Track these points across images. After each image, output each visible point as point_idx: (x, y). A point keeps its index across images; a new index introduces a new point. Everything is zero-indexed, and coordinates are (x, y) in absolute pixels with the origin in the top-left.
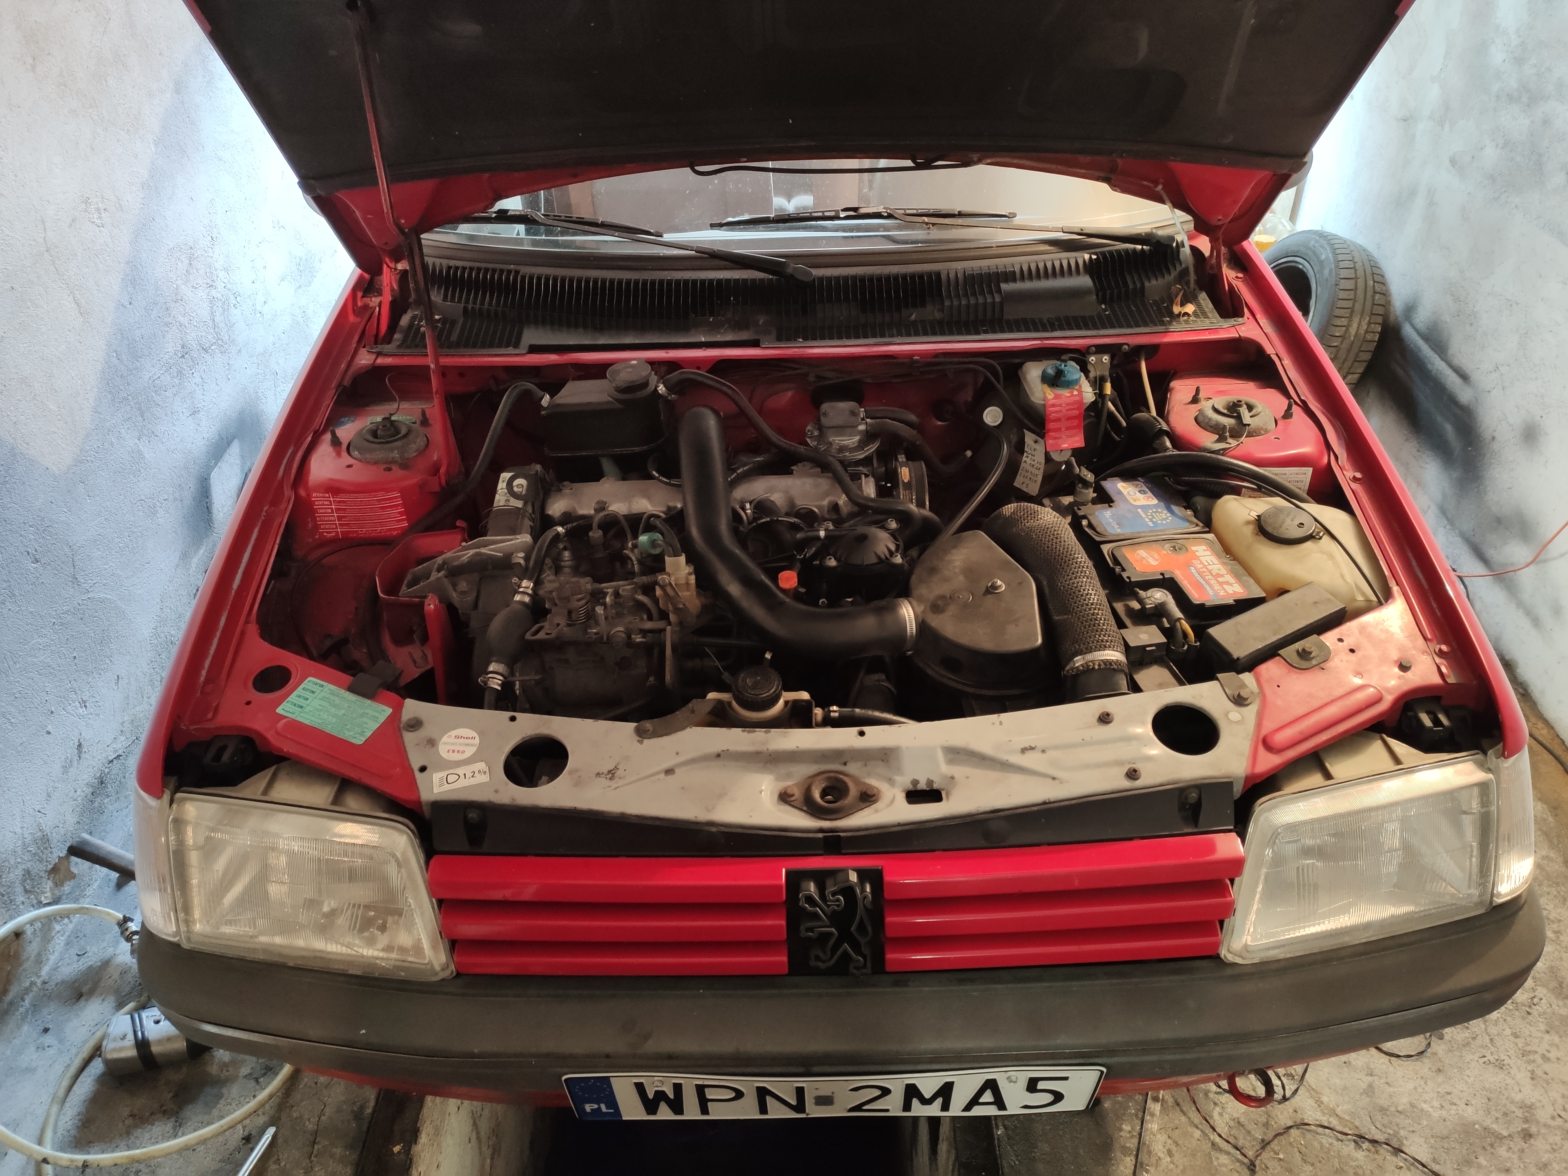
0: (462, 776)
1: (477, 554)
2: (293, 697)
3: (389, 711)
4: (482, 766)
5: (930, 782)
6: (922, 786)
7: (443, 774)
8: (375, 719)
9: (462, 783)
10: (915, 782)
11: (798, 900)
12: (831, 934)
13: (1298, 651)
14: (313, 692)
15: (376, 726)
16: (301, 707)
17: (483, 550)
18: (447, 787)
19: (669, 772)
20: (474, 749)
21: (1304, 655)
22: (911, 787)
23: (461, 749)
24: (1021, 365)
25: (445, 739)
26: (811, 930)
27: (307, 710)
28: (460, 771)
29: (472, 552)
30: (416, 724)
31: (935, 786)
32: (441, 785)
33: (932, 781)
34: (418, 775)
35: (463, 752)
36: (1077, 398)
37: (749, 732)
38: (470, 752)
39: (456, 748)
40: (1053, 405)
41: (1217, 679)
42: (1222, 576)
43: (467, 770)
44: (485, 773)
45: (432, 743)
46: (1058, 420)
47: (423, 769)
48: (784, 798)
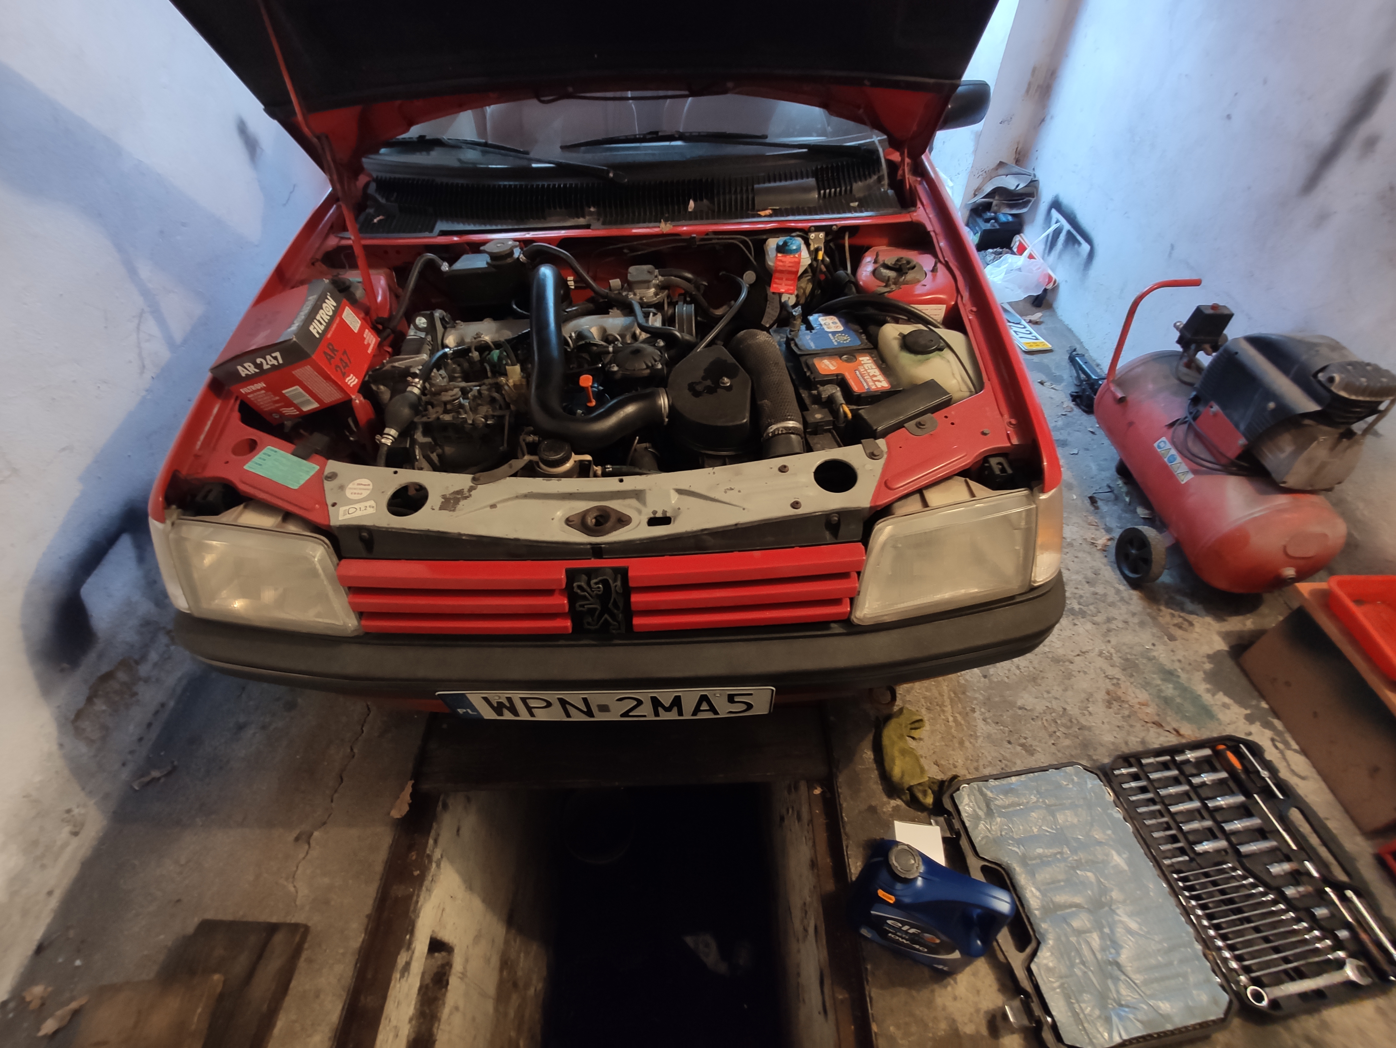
0: (359, 509)
1: (393, 366)
2: (256, 459)
3: (317, 468)
4: (372, 503)
5: (664, 512)
6: (659, 515)
7: (347, 508)
8: (308, 473)
9: (359, 513)
10: (655, 512)
11: (573, 588)
12: (595, 609)
13: (916, 424)
14: (269, 456)
15: (307, 477)
16: (261, 465)
18: (348, 516)
19: (493, 506)
20: (368, 492)
21: (921, 426)
22: (652, 516)
23: (360, 492)
24: (763, 241)
25: (351, 486)
26: (583, 606)
27: (264, 467)
28: (357, 506)
30: (332, 476)
31: (668, 515)
32: (344, 515)
33: (666, 511)
34: (330, 508)
35: (361, 494)
36: (800, 263)
37: (547, 480)
38: (365, 494)
39: (357, 492)
41: (860, 443)
42: (876, 376)
43: (362, 505)
44: (373, 507)
45: (342, 488)
47: (334, 505)
48: (568, 522)
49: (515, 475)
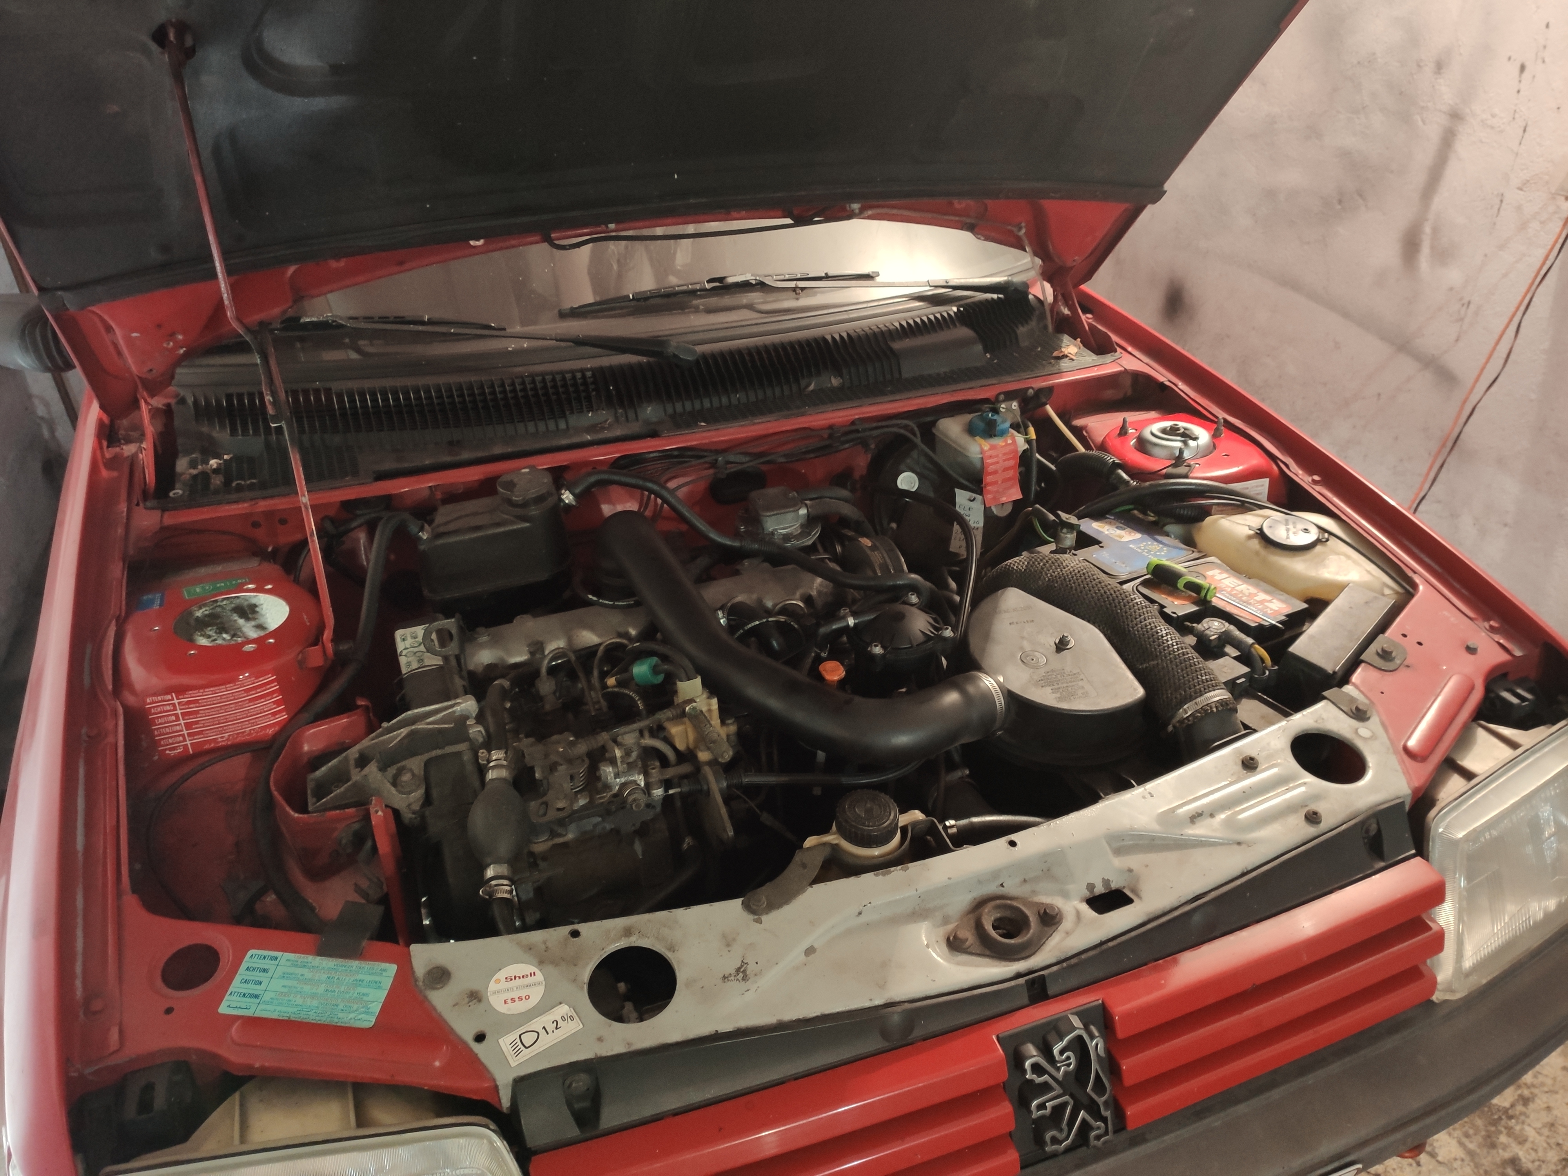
0: (542, 1032)
2: (236, 985)
3: (392, 969)
4: (564, 1009)
5: (1106, 882)
6: (1100, 889)
7: (514, 1035)
8: (378, 985)
9: (546, 1042)
10: (1091, 887)
11: (1024, 1071)
12: (1066, 1103)
13: (1378, 654)
14: (265, 971)
15: (382, 995)
16: (256, 996)
17: (420, 726)
18: (526, 1054)
19: (810, 950)
20: (541, 990)
22: (1087, 894)
23: (522, 993)
24: (934, 423)
25: (492, 986)
26: (1042, 1106)
27: (267, 997)
28: (537, 1024)
29: (404, 731)
30: (440, 976)
31: (1114, 886)
32: (518, 1053)
33: (1108, 880)
34: (476, 1047)
35: (527, 997)
37: (884, 875)
38: (536, 995)
39: (515, 995)
40: (991, 457)
41: (1324, 698)
43: (546, 1020)
44: (572, 1019)
45: (475, 996)
46: (995, 472)
47: (480, 1038)
48: (954, 945)
49: (817, 880)
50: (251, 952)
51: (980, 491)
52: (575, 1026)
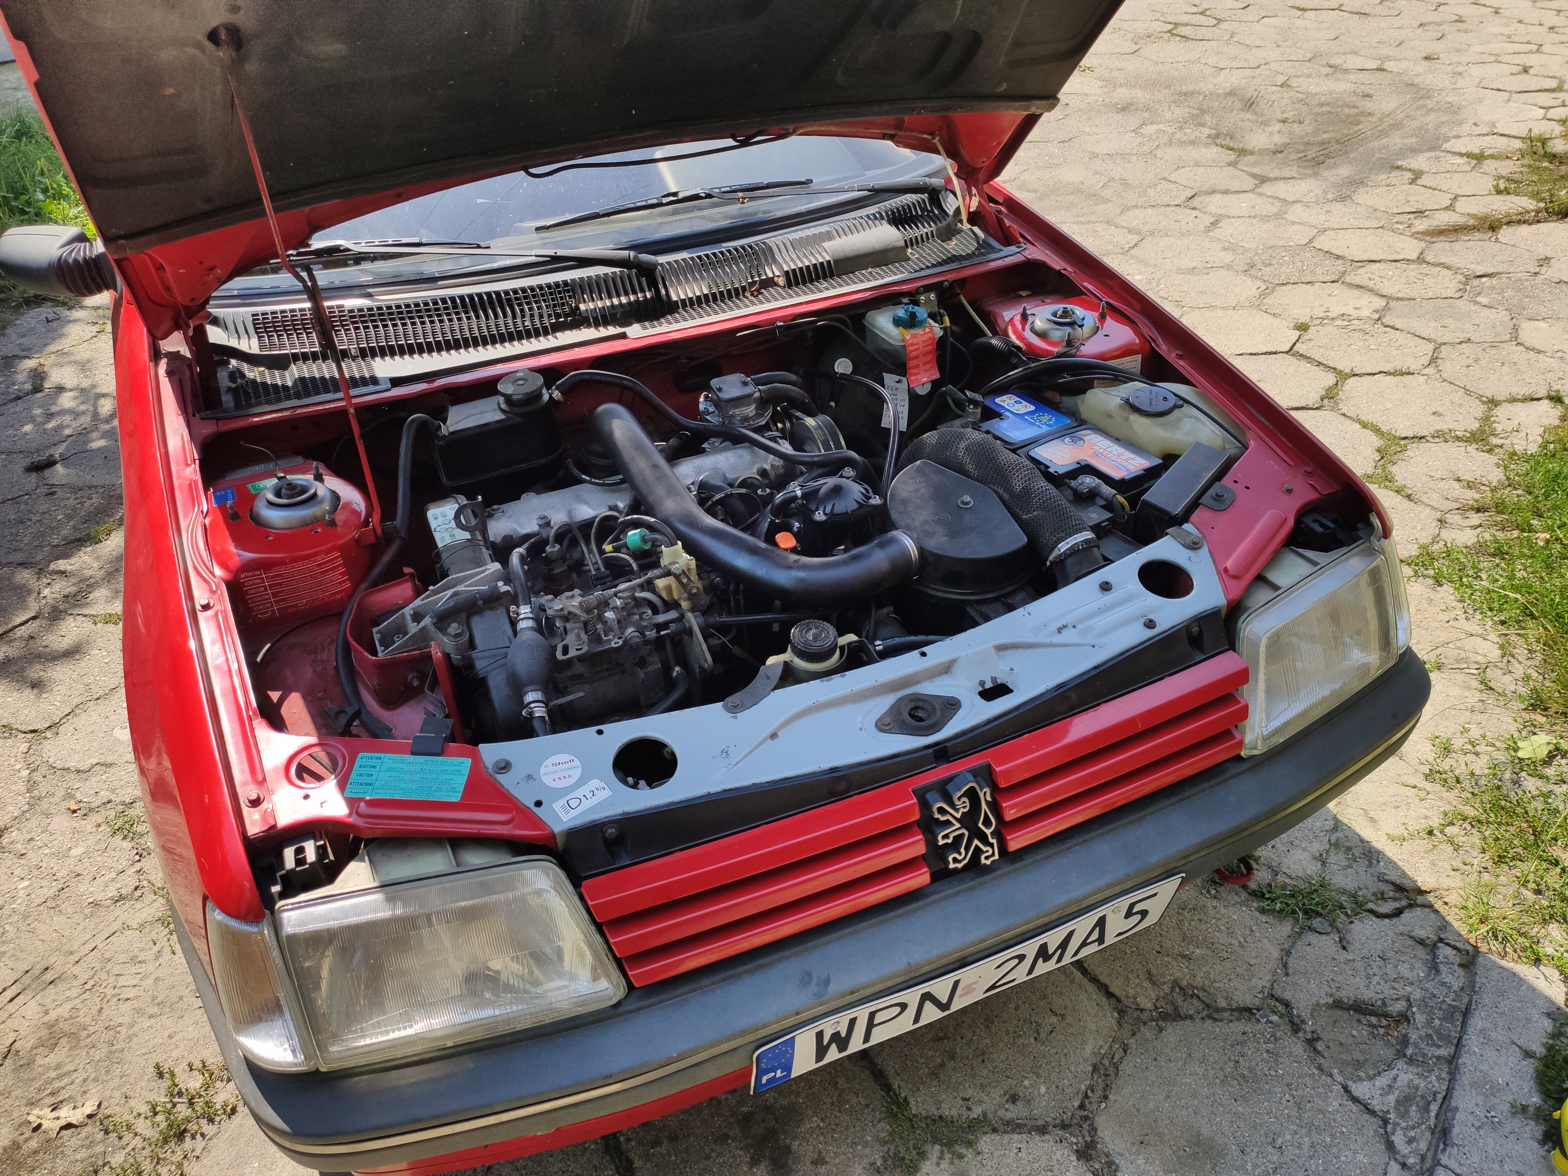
0: (583, 799)
1: (455, 594)
2: (354, 778)
3: (468, 761)
4: (597, 783)
5: (994, 679)
6: (989, 685)
8: (459, 773)
9: (586, 805)
10: (982, 683)
11: (932, 813)
12: (963, 834)
13: (1212, 497)
14: (373, 767)
15: (462, 779)
17: (461, 588)
18: (573, 813)
19: (774, 736)
20: (579, 770)
21: (1218, 498)
22: (981, 688)
24: (863, 315)
26: (946, 836)
27: (378, 784)
28: (579, 793)
29: (449, 593)
30: (505, 767)
31: (1001, 682)
32: (567, 813)
33: (996, 678)
34: (536, 810)
35: (569, 776)
36: (930, 335)
38: (576, 774)
39: (561, 775)
40: (912, 345)
41: (1167, 534)
42: (1122, 454)
43: (585, 790)
44: (604, 789)
45: (532, 777)
46: (917, 357)
47: (539, 804)
48: (882, 726)
49: (777, 687)
50: (361, 755)
51: (904, 374)
52: (607, 793)
